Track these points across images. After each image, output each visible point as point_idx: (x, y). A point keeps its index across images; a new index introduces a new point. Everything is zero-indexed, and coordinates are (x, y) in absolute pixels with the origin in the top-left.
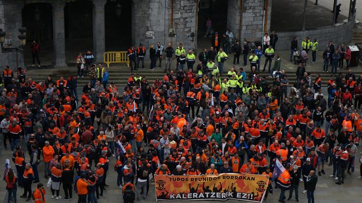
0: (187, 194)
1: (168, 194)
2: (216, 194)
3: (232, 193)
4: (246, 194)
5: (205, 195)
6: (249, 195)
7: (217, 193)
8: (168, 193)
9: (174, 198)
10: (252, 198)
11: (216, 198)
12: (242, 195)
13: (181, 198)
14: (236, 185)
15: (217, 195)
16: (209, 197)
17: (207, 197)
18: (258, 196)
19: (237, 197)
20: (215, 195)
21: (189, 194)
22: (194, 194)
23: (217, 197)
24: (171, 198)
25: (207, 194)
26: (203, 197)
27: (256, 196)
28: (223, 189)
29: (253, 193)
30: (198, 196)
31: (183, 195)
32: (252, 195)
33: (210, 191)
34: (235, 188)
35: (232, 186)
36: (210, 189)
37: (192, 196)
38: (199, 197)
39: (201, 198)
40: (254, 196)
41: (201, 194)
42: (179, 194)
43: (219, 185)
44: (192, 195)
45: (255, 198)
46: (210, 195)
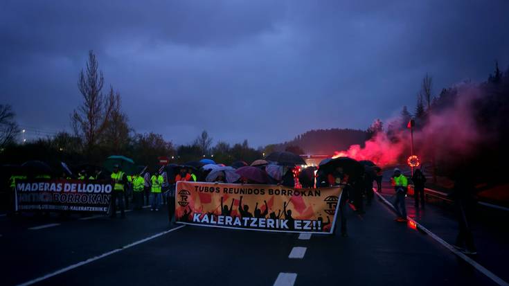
0: (217, 216)
1: (192, 214)
2: (258, 220)
3: (286, 221)
4: (309, 222)
5: (242, 221)
6: (314, 222)
7: (260, 220)
8: (191, 211)
9: (198, 221)
10: (319, 228)
11: (258, 227)
12: (303, 225)
13: (208, 222)
14: (290, 207)
15: (260, 223)
16: (248, 226)
17: (245, 224)
18: (329, 222)
19: (296, 227)
20: (257, 223)
21: (219, 217)
22: (227, 217)
23: (260, 226)
24: (194, 220)
25: (246, 219)
26: (240, 225)
27: (326, 224)
28: (270, 212)
29: (320, 219)
30: (233, 222)
31: (212, 216)
32: (319, 222)
33: (250, 215)
34: (290, 212)
35: (285, 207)
36: (249, 211)
37: (224, 221)
38: (234, 224)
39: (237, 225)
40: (323, 224)
41: (237, 219)
42: (206, 216)
43: (263, 206)
44: (225, 219)
45: (325, 227)
46: (249, 222)
